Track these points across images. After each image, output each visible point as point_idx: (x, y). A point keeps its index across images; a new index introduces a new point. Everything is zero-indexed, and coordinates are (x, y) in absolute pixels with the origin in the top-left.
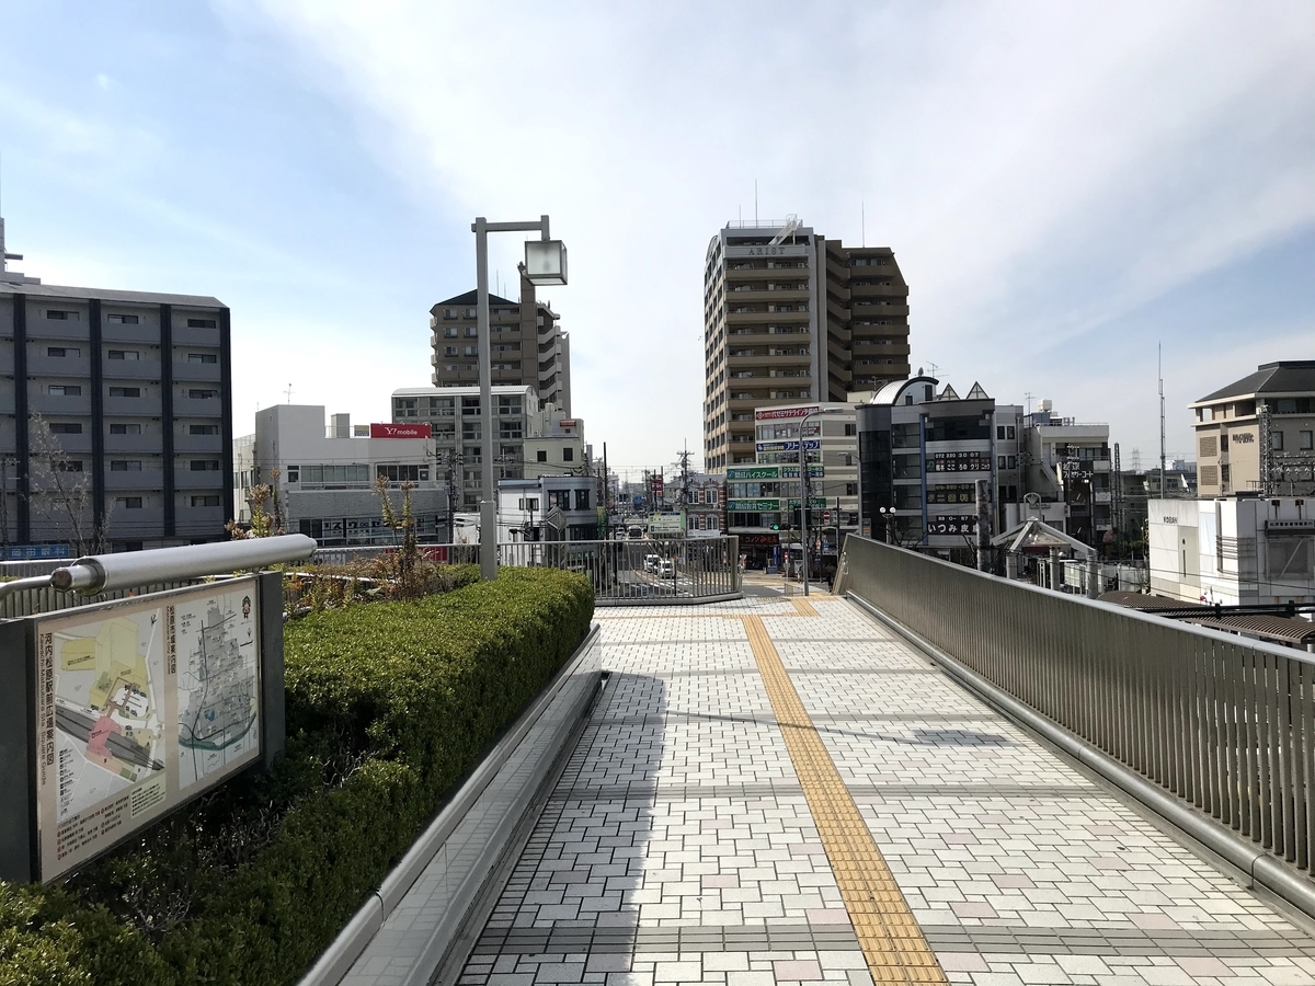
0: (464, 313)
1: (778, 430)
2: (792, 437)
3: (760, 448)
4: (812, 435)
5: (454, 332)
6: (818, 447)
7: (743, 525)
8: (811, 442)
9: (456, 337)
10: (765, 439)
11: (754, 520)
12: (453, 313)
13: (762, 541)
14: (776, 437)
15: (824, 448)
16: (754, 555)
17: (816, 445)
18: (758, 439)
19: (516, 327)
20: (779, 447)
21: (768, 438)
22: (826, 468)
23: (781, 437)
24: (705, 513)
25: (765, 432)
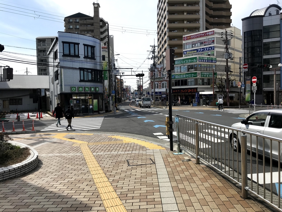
0: (75, 20)
1: (194, 44)
2: (200, 46)
3: (185, 53)
4: (210, 44)
5: (71, 27)
6: (214, 49)
7: (179, 85)
8: (210, 47)
9: (72, 29)
10: (188, 48)
11: (184, 82)
12: (71, 20)
13: (189, 91)
14: (192, 47)
15: (216, 49)
16: (184, 99)
17: (212, 48)
18: (184, 49)
19: (92, 25)
20: (194, 52)
21: (189, 48)
22: (217, 59)
23: (195, 47)
24: (161, 81)
25: (188, 46)
